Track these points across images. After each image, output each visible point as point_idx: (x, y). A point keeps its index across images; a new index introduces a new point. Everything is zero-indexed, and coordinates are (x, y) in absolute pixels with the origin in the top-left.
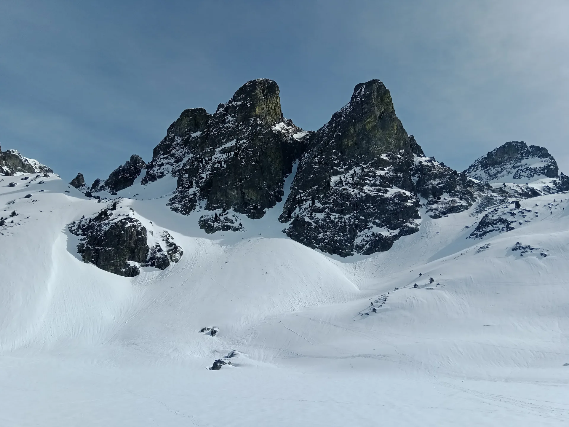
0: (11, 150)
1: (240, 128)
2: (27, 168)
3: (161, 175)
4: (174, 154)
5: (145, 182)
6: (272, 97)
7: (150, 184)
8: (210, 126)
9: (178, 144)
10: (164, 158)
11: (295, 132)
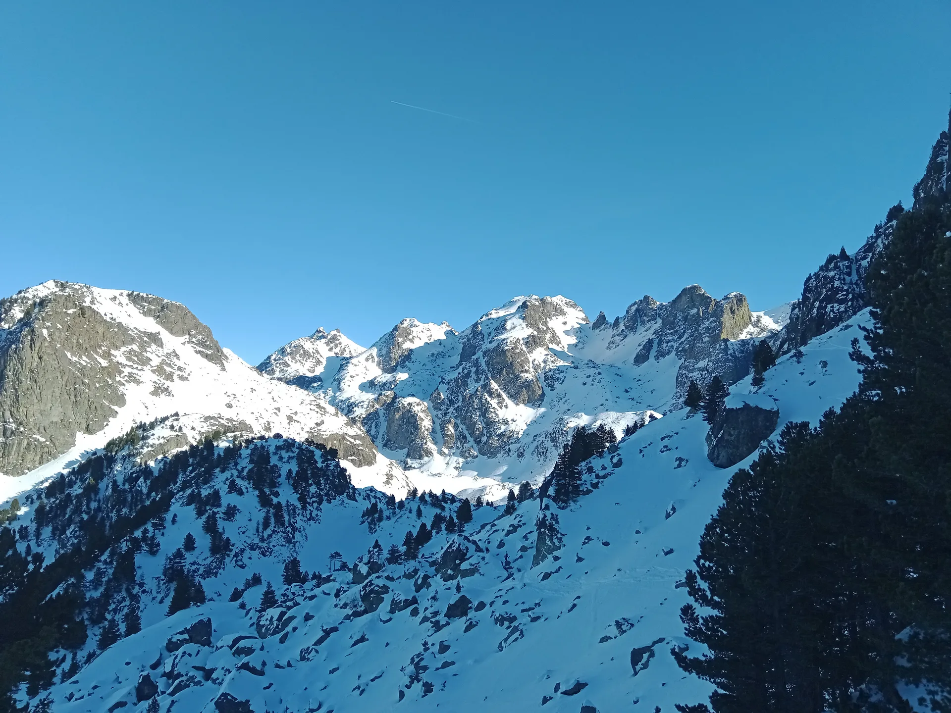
0: (545, 298)
1: (711, 350)
2: (559, 311)
3: (669, 353)
4: (677, 331)
5: (657, 358)
6: (740, 309)
7: (662, 360)
8: (695, 339)
9: (680, 320)
10: (669, 334)
11: (759, 334)
